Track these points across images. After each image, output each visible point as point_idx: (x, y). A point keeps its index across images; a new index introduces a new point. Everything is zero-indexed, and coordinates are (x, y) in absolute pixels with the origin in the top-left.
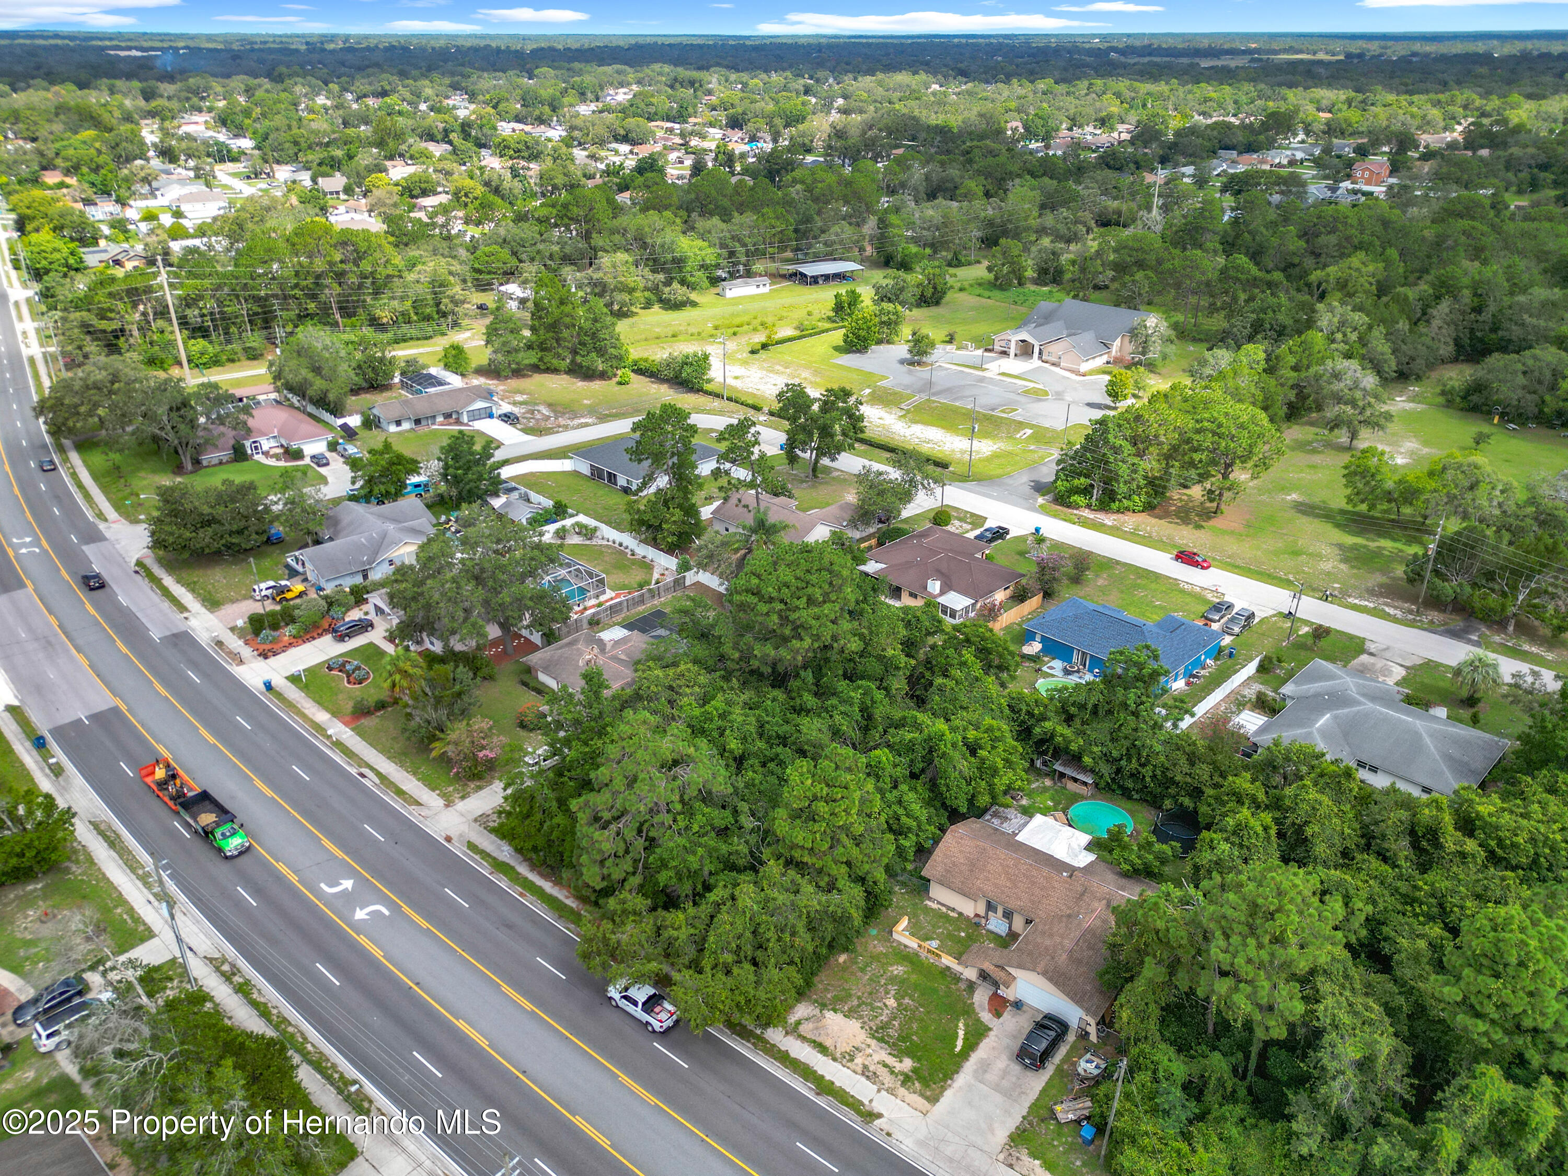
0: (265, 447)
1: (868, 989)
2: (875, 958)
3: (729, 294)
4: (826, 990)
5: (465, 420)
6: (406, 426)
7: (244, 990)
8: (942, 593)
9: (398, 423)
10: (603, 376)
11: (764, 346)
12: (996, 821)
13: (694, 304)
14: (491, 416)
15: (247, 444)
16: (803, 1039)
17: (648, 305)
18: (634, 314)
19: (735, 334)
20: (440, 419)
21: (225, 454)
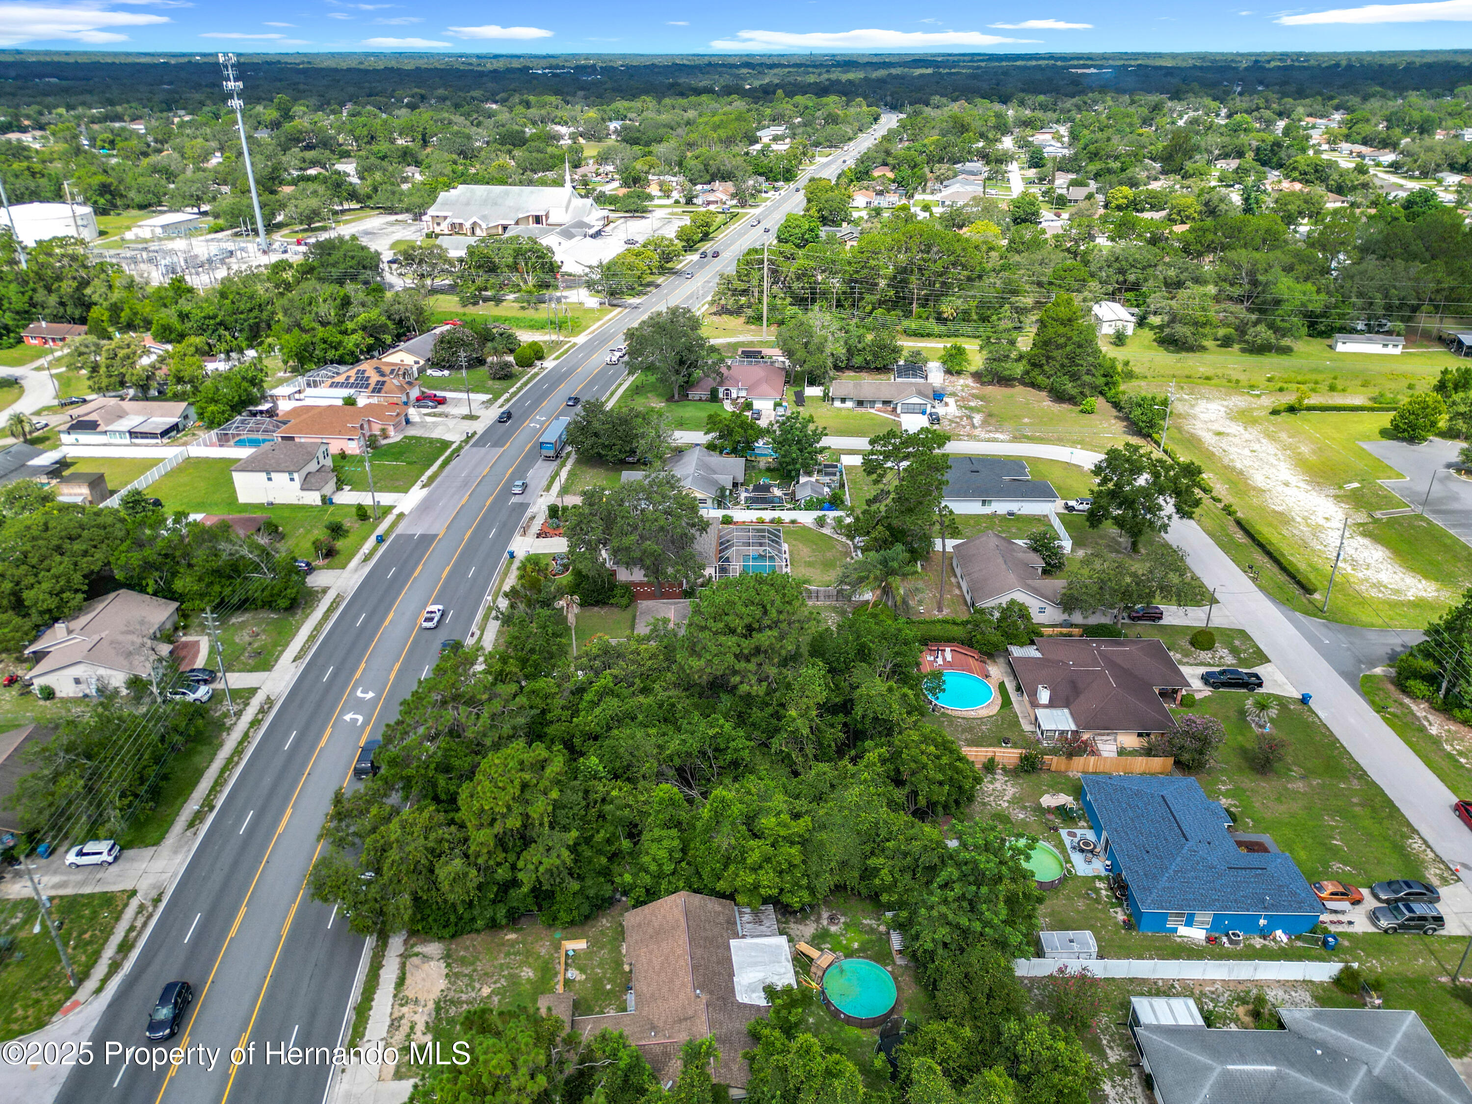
0: (734, 396)
1: (490, 970)
2: (528, 953)
3: (1340, 348)
4: (466, 949)
5: (899, 410)
6: (849, 404)
7: (255, 723)
8: (1052, 704)
9: (843, 400)
10: (1071, 400)
11: (1292, 409)
12: (747, 917)
13: (1286, 351)
14: (924, 413)
15: (721, 390)
16: (403, 966)
17: (1226, 343)
18: (1203, 349)
19: (1281, 390)
20: (879, 405)
21: (704, 394)
